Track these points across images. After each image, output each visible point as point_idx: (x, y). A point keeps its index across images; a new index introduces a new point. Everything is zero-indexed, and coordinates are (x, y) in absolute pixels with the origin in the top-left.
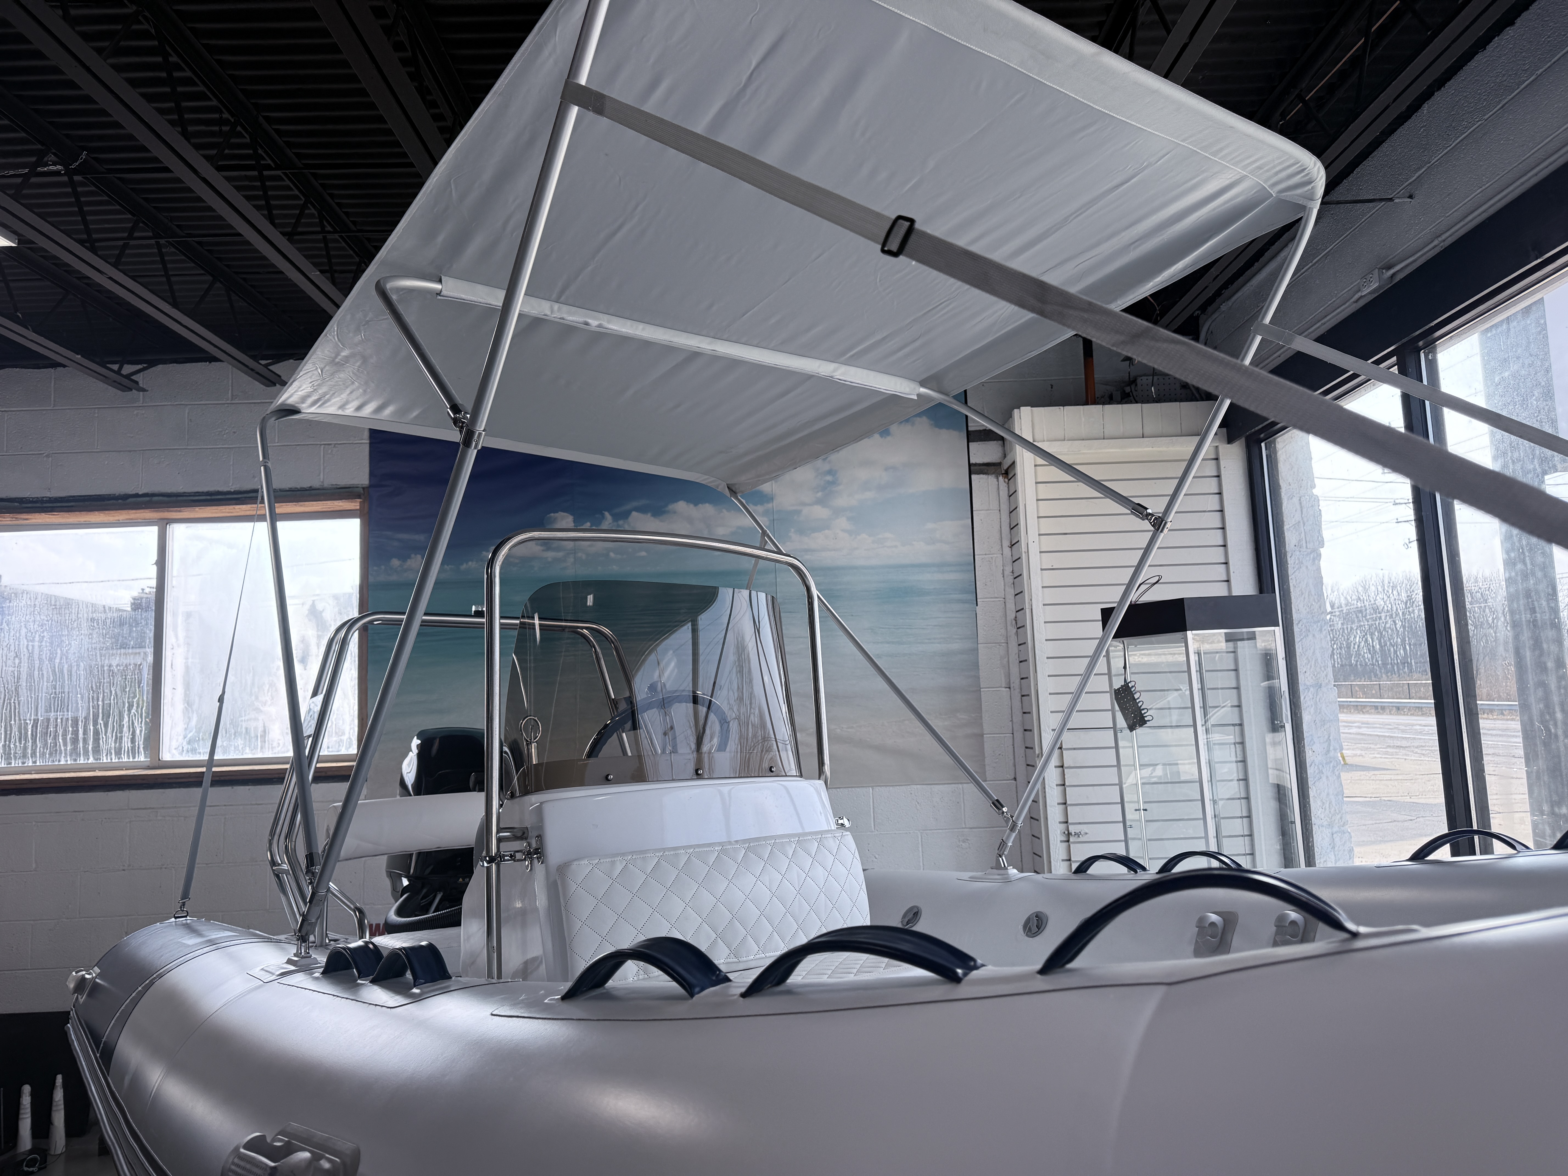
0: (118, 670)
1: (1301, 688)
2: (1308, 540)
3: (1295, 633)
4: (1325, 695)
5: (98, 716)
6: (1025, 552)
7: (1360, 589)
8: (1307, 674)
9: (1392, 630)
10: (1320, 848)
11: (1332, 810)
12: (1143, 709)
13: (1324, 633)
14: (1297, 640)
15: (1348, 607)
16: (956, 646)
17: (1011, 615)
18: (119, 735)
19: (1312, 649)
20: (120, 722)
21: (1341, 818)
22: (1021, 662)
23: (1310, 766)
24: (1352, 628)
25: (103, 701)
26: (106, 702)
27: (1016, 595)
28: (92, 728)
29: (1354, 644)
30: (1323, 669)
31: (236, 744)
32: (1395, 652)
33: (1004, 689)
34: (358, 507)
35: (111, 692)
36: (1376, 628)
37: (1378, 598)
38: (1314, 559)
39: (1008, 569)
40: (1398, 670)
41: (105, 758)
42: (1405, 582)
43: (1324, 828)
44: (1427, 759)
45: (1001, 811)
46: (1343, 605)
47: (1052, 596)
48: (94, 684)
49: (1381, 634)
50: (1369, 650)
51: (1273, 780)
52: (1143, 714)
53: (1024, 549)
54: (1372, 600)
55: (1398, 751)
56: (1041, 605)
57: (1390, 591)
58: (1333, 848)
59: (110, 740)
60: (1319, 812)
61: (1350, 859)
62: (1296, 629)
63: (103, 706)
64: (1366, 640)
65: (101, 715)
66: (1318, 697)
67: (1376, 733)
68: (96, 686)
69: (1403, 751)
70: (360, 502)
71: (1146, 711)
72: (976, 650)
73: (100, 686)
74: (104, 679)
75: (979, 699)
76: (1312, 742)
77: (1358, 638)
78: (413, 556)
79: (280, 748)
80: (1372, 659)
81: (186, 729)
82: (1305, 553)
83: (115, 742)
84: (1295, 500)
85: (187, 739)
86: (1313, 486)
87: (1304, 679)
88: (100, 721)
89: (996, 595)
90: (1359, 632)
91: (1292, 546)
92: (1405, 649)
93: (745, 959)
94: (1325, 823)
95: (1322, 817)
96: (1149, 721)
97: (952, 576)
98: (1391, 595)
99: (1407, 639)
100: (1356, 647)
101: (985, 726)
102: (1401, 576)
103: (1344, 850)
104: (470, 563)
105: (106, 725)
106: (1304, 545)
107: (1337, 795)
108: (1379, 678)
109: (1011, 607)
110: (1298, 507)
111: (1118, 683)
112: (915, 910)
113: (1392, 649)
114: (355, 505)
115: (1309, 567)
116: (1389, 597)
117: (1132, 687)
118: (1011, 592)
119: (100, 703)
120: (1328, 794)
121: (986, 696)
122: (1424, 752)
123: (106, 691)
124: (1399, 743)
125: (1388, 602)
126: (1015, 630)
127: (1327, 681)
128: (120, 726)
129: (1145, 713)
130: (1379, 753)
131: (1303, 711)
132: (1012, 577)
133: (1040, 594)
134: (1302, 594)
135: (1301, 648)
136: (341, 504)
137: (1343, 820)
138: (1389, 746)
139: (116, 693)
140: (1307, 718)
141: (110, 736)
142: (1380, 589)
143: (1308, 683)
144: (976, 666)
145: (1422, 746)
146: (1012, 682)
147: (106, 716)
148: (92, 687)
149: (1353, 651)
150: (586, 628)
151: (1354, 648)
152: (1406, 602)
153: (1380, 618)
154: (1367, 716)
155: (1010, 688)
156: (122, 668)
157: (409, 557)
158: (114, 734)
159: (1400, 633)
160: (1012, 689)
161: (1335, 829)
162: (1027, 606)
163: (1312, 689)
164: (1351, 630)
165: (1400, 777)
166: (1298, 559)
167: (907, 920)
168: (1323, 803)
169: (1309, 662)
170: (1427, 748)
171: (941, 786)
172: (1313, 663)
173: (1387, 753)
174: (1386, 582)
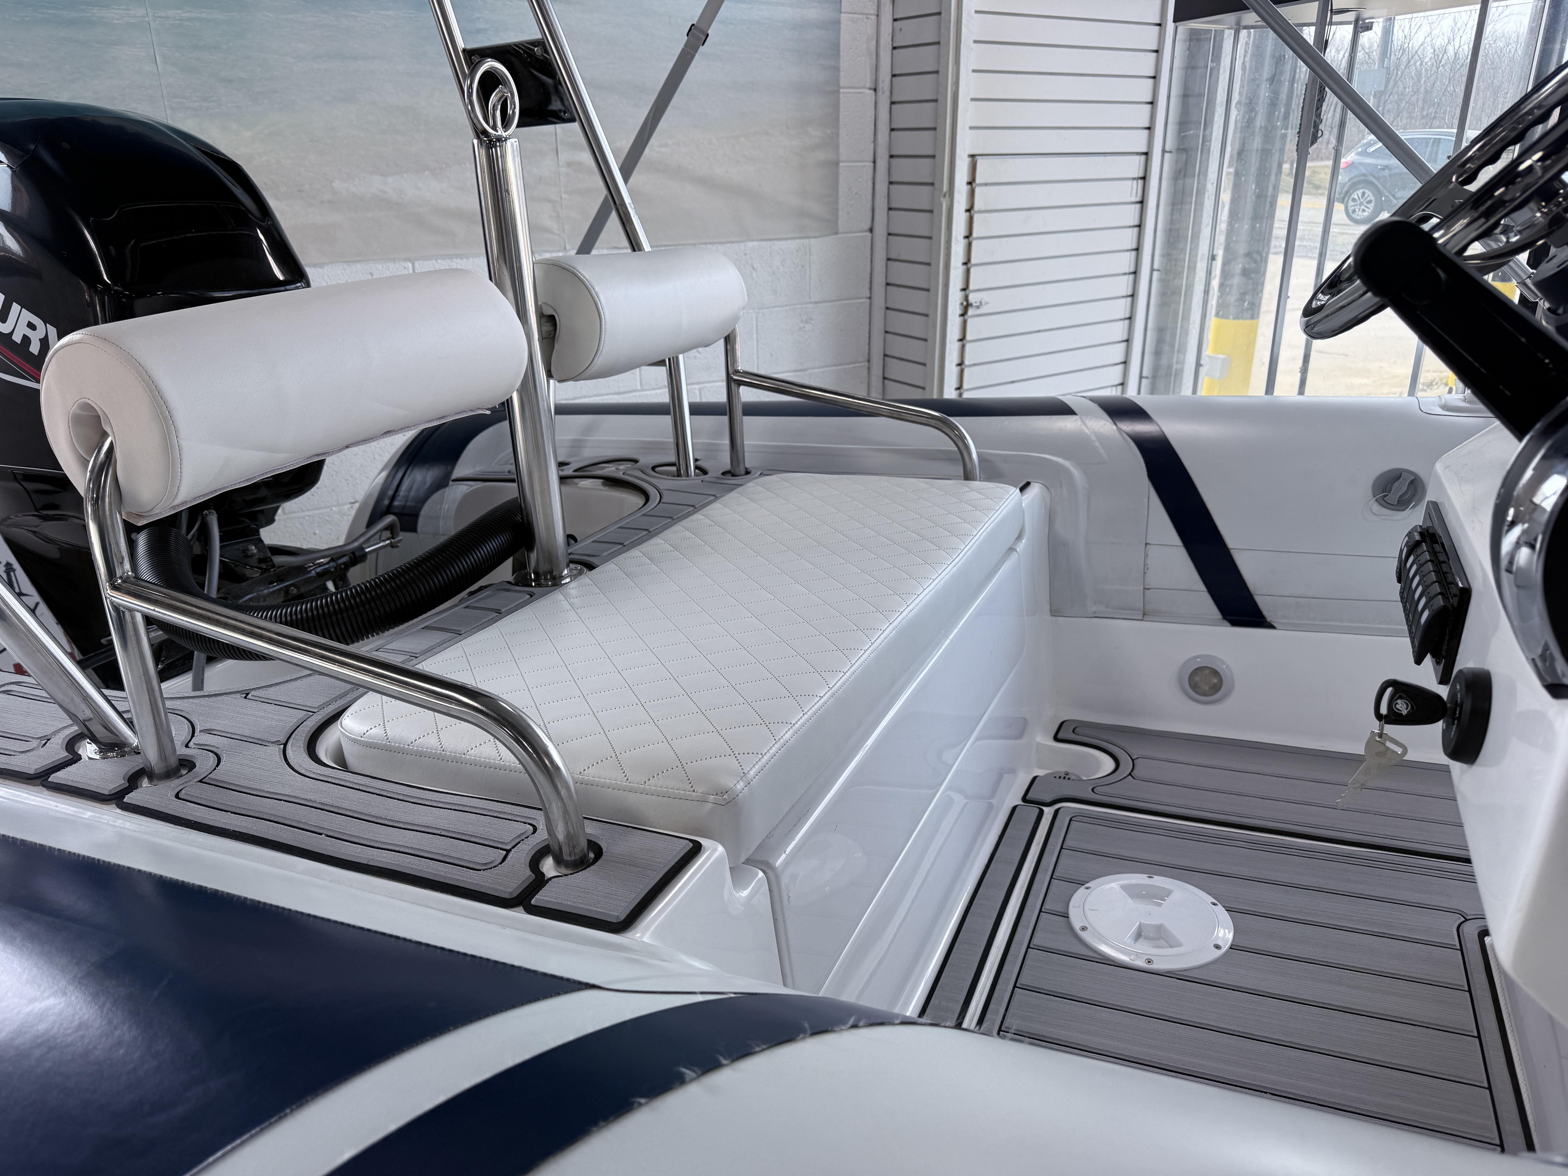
33: (868, 91)
72: (838, 22)
75: (836, 106)
101: (842, 150)
121: (846, 99)
144: (835, 50)
146: (880, 80)
155: (876, 90)
160: (879, 91)
171: (784, 242)
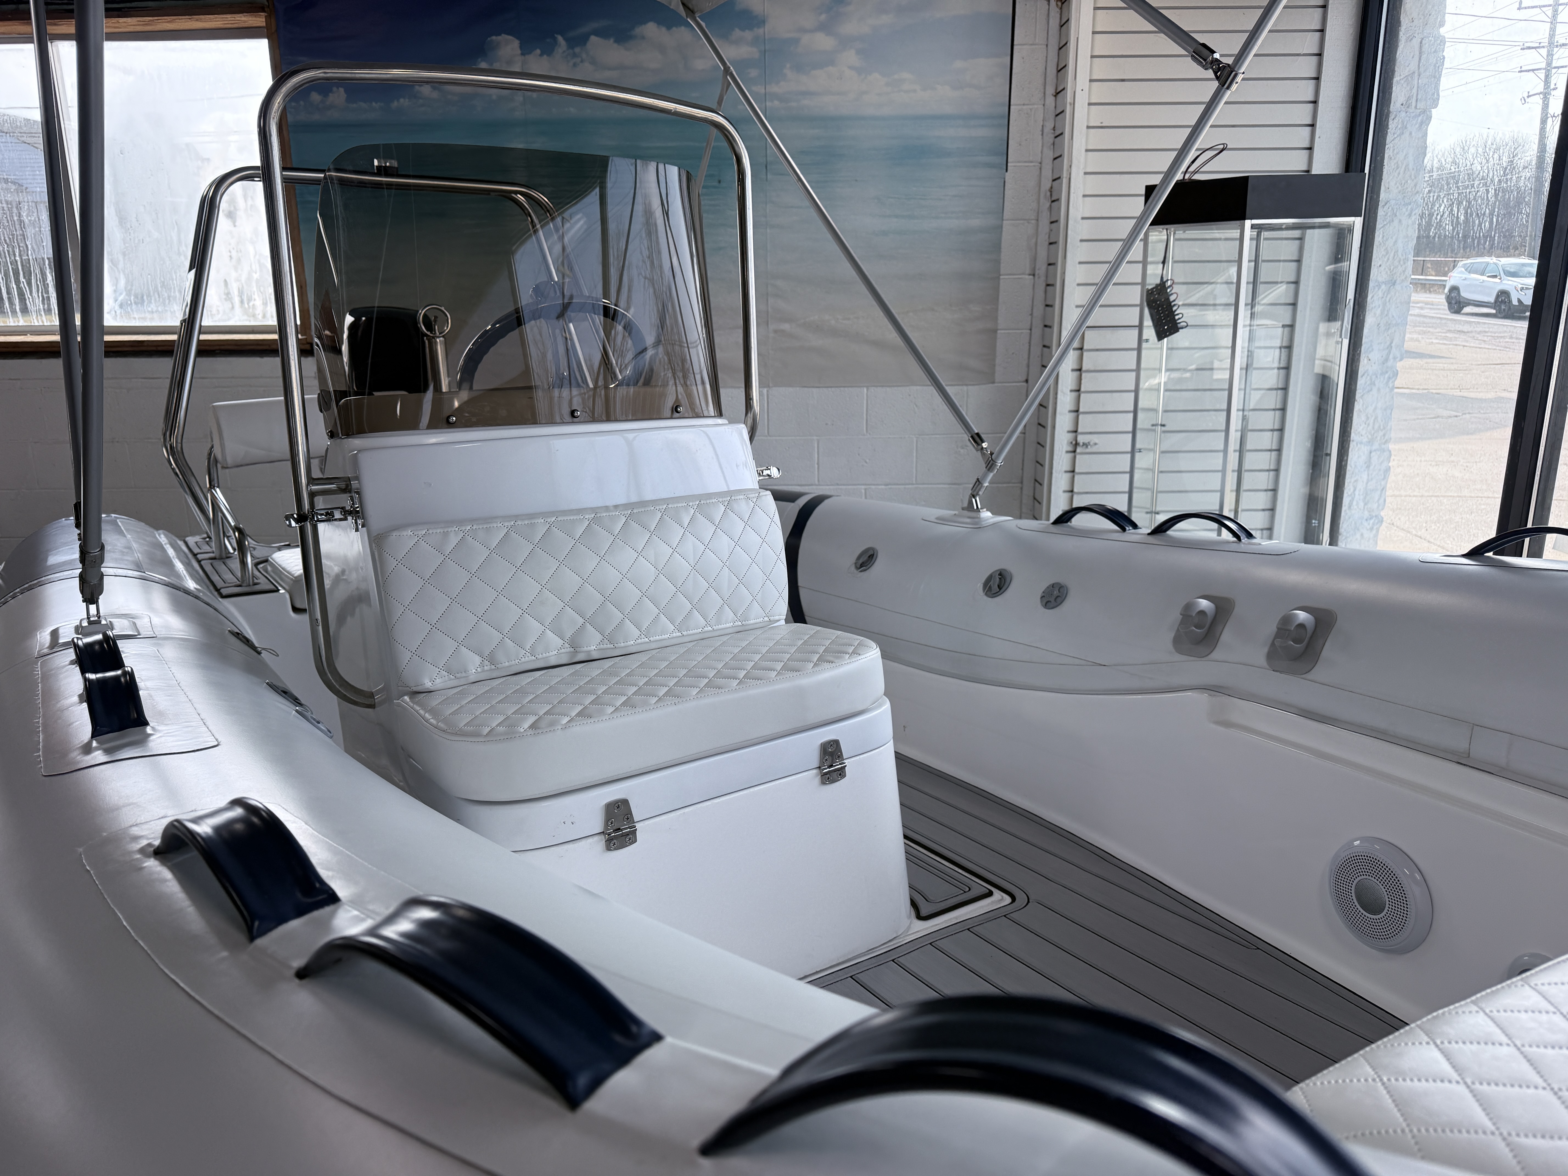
0: (30, 221)
1: (1371, 284)
2: (1419, 97)
3: (1378, 218)
4: (1397, 294)
5: (19, 273)
6: (1070, 104)
7: (1458, 150)
8: (1382, 268)
9: (1483, 199)
10: (1353, 466)
11: (1376, 427)
12: (1178, 314)
13: (1413, 218)
14: (1378, 226)
15: (1440, 172)
16: (976, 222)
17: (1046, 184)
18: (45, 296)
19: (1394, 238)
20: (44, 281)
21: (1384, 435)
22: (1051, 244)
23: (1362, 377)
24: (1439, 196)
25: (20, 256)
26: (24, 258)
27: (1055, 159)
28: (15, 286)
29: (1438, 214)
30: (1402, 262)
31: (172, 310)
32: (1480, 224)
33: (1027, 277)
34: (264, 24)
35: (27, 246)
36: (1466, 196)
37: (1476, 161)
38: (1422, 123)
39: (1049, 125)
40: (1478, 245)
41: (35, 321)
42: (1511, 143)
43: (1363, 446)
44: (1487, 347)
45: (980, 447)
46: (1435, 169)
47: (1096, 162)
48: (6, 236)
49: (1470, 203)
50: (1452, 222)
51: (1318, 370)
52: (1176, 320)
53: (1069, 99)
54: (1469, 164)
55: (1457, 336)
56: (1082, 174)
57: (1491, 154)
58: (1368, 467)
59: (37, 301)
60: (1362, 427)
61: (1383, 479)
62: (1381, 212)
63: (22, 262)
64: (1452, 210)
65: (21, 273)
66: (1389, 296)
67: (1438, 316)
68: (9, 238)
69: (1463, 337)
70: (266, 16)
71: (1180, 316)
73: (13, 238)
74: (16, 230)
75: (997, 288)
76: (1370, 349)
77: (1442, 208)
78: (335, 89)
79: (220, 316)
80: (1453, 232)
81: (115, 291)
82: (1413, 115)
83: (43, 303)
84: (1416, 42)
85: (118, 302)
86: (1442, 24)
87: (1377, 274)
88: (22, 279)
89: (1031, 159)
90: (1445, 200)
91: (1398, 105)
92: (1491, 222)
93: (622, 644)
94: (1365, 440)
95: (1363, 433)
96: (1182, 328)
97: (982, 132)
98: (1491, 159)
99: (1496, 210)
100: (1439, 217)
101: (1000, 319)
102: (1507, 136)
103: (1380, 470)
104: (402, 100)
105: (29, 284)
106: (1414, 104)
107: (1385, 410)
108: (1456, 254)
109: (1047, 174)
110: (1417, 53)
111: (1153, 281)
112: (871, 553)
113: (1477, 222)
114: (258, 20)
115: (1413, 134)
116: (1487, 161)
117: (1169, 287)
118: (1049, 154)
119: (18, 258)
120: (1375, 408)
121: (1005, 283)
122: (1485, 339)
123: (21, 245)
124: (1460, 328)
125: (1485, 168)
126: (1048, 204)
127: (1403, 278)
128: (44, 285)
129: (1179, 319)
130: (1437, 338)
131: (1367, 313)
132: (1053, 136)
133: (1082, 160)
134: (1398, 168)
135: (1381, 236)
136: (243, 19)
137: (1386, 437)
138: (1450, 331)
139: (32, 247)
140: (1370, 320)
141: (36, 296)
142: (1480, 150)
143: (1380, 279)
145: (1485, 332)
146: (1037, 267)
147: (28, 275)
148: (5, 240)
149: (1434, 222)
150: (522, 193)
151: (1436, 219)
152: (1506, 168)
153: (1473, 186)
154: (1433, 296)
155: (1034, 275)
156: (33, 219)
157: (331, 91)
158: (40, 294)
159: (1490, 203)
160: (1036, 277)
161: (1376, 446)
162: (1065, 174)
163: (1383, 287)
164: (1437, 198)
165: (1453, 367)
166: (1403, 122)
167: (861, 561)
168: (1368, 418)
169: (1387, 253)
170: (1489, 334)
172: (1392, 255)
173: (1445, 338)
174: (1489, 143)
